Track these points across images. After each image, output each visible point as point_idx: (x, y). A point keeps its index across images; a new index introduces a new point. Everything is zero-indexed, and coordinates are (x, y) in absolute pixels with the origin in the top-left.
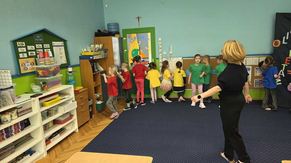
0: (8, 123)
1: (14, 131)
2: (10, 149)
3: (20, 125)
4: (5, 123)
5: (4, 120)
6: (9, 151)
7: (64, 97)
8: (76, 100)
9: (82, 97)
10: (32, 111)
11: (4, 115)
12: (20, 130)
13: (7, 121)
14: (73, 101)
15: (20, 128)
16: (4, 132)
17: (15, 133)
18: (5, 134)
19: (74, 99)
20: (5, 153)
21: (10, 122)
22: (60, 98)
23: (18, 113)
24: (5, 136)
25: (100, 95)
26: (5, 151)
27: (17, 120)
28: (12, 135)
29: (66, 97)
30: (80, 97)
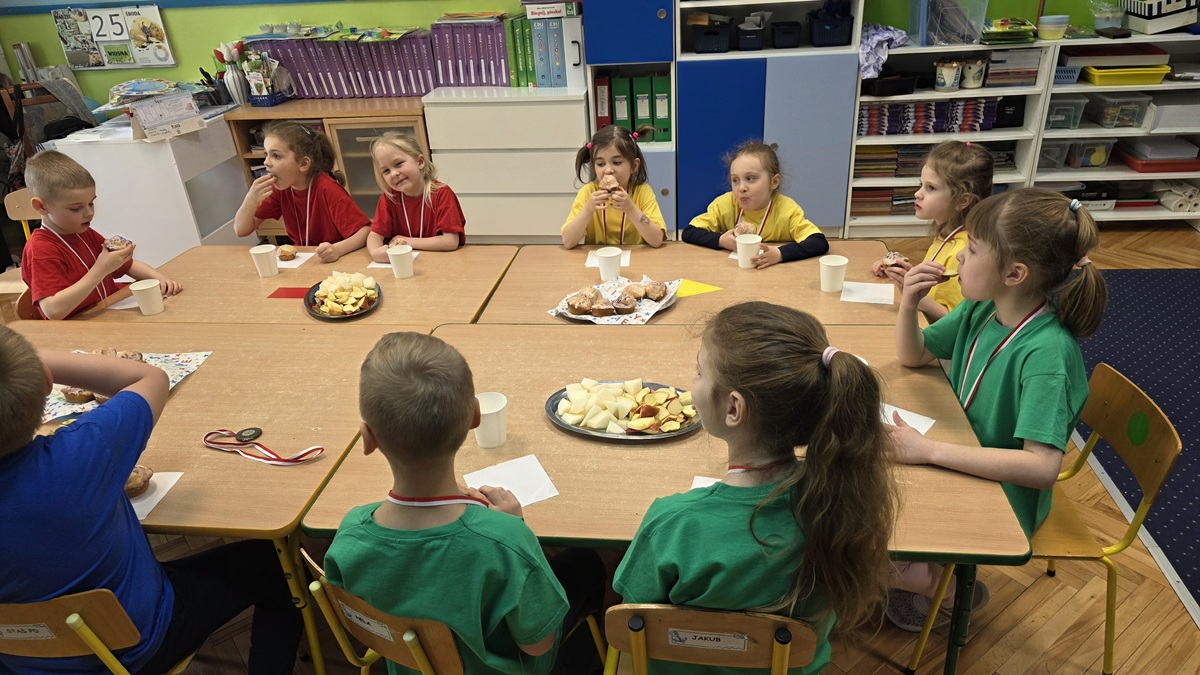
1: (959, 122)
3: (981, 113)
4: (940, 87)
10: (1035, 83)
11: (942, 66)
12: (977, 125)
13: (944, 84)
15: (981, 121)
16: (933, 109)
17: (962, 128)
18: (935, 120)
22: (1166, 69)
24: (932, 124)
27: (979, 92)
28: (950, 129)
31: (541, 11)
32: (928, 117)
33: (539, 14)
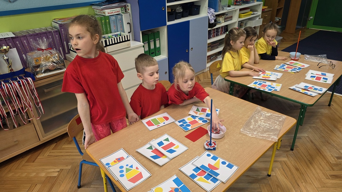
0: (220, 24)
1: (220, 32)
2: (217, 44)
4: (219, 23)
5: (219, 21)
6: (216, 46)
7: (254, 13)
8: (261, 18)
9: (266, 16)
10: (232, 20)
11: (219, 17)
12: (223, 32)
13: (220, 22)
14: (259, 19)
15: (223, 31)
16: (216, 31)
17: (221, 34)
18: (216, 33)
19: (260, 17)
20: (214, 46)
21: (221, 24)
22: (252, 13)
23: (225, 19)
24: (215, 34)
25: (279, 19)
26: (214, 45)
27: (224, 24)
28: (219, 35)
29: (255, 13)
30: (265, 16)
31: (112, 12)
32: (215, 32)
33: (111, 13)
